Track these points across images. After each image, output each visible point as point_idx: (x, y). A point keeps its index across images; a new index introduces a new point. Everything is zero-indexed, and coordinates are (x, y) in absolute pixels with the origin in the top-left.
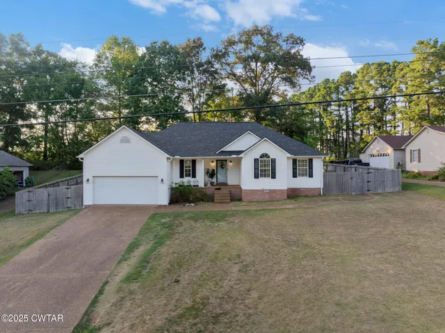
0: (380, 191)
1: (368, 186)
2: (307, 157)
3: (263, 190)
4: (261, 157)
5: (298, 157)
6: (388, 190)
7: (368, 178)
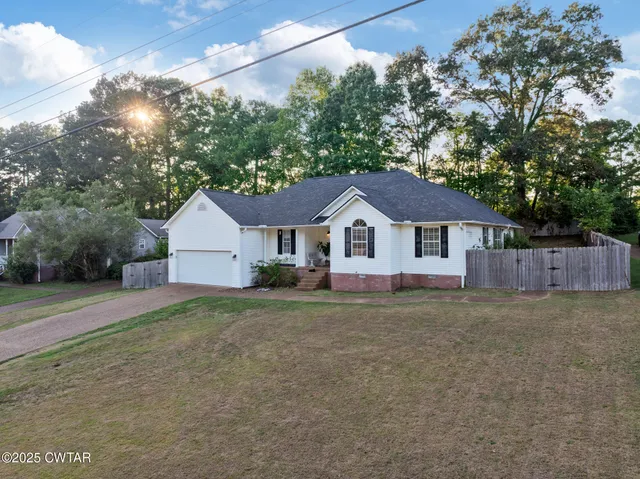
0: (577, 287)
1: (552, 276)
2: (438, 224)
3: (357, 276)
4: (354, 225)
5: (424, 224)
6: (596, 286)
7: (552, 263)
